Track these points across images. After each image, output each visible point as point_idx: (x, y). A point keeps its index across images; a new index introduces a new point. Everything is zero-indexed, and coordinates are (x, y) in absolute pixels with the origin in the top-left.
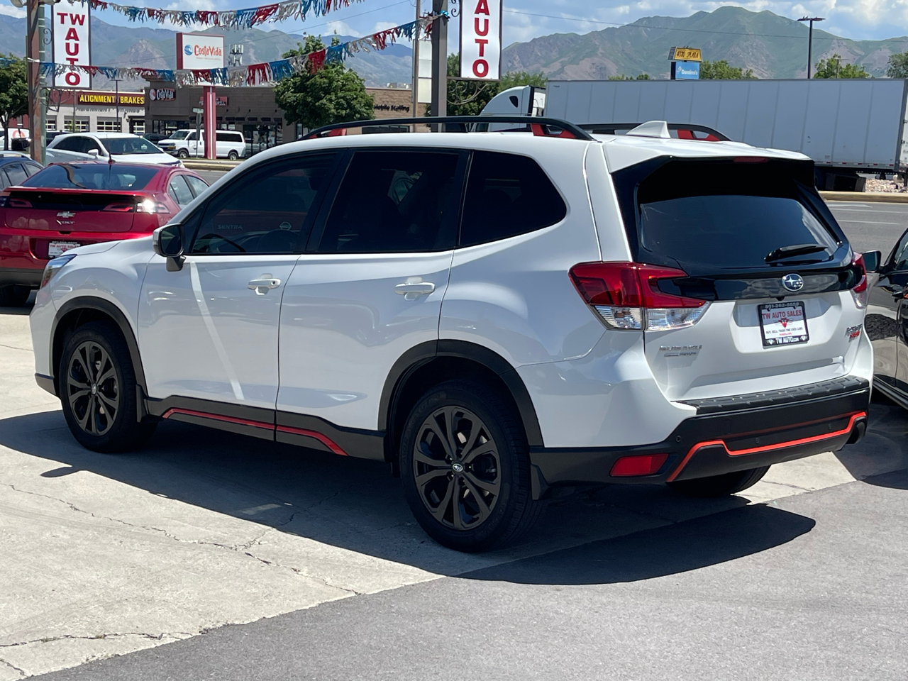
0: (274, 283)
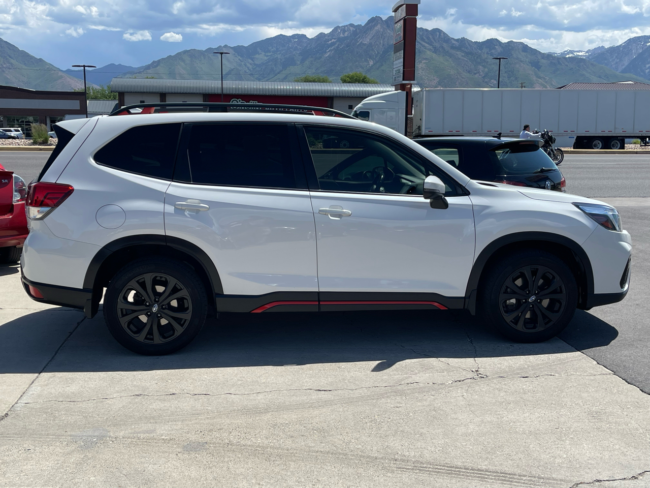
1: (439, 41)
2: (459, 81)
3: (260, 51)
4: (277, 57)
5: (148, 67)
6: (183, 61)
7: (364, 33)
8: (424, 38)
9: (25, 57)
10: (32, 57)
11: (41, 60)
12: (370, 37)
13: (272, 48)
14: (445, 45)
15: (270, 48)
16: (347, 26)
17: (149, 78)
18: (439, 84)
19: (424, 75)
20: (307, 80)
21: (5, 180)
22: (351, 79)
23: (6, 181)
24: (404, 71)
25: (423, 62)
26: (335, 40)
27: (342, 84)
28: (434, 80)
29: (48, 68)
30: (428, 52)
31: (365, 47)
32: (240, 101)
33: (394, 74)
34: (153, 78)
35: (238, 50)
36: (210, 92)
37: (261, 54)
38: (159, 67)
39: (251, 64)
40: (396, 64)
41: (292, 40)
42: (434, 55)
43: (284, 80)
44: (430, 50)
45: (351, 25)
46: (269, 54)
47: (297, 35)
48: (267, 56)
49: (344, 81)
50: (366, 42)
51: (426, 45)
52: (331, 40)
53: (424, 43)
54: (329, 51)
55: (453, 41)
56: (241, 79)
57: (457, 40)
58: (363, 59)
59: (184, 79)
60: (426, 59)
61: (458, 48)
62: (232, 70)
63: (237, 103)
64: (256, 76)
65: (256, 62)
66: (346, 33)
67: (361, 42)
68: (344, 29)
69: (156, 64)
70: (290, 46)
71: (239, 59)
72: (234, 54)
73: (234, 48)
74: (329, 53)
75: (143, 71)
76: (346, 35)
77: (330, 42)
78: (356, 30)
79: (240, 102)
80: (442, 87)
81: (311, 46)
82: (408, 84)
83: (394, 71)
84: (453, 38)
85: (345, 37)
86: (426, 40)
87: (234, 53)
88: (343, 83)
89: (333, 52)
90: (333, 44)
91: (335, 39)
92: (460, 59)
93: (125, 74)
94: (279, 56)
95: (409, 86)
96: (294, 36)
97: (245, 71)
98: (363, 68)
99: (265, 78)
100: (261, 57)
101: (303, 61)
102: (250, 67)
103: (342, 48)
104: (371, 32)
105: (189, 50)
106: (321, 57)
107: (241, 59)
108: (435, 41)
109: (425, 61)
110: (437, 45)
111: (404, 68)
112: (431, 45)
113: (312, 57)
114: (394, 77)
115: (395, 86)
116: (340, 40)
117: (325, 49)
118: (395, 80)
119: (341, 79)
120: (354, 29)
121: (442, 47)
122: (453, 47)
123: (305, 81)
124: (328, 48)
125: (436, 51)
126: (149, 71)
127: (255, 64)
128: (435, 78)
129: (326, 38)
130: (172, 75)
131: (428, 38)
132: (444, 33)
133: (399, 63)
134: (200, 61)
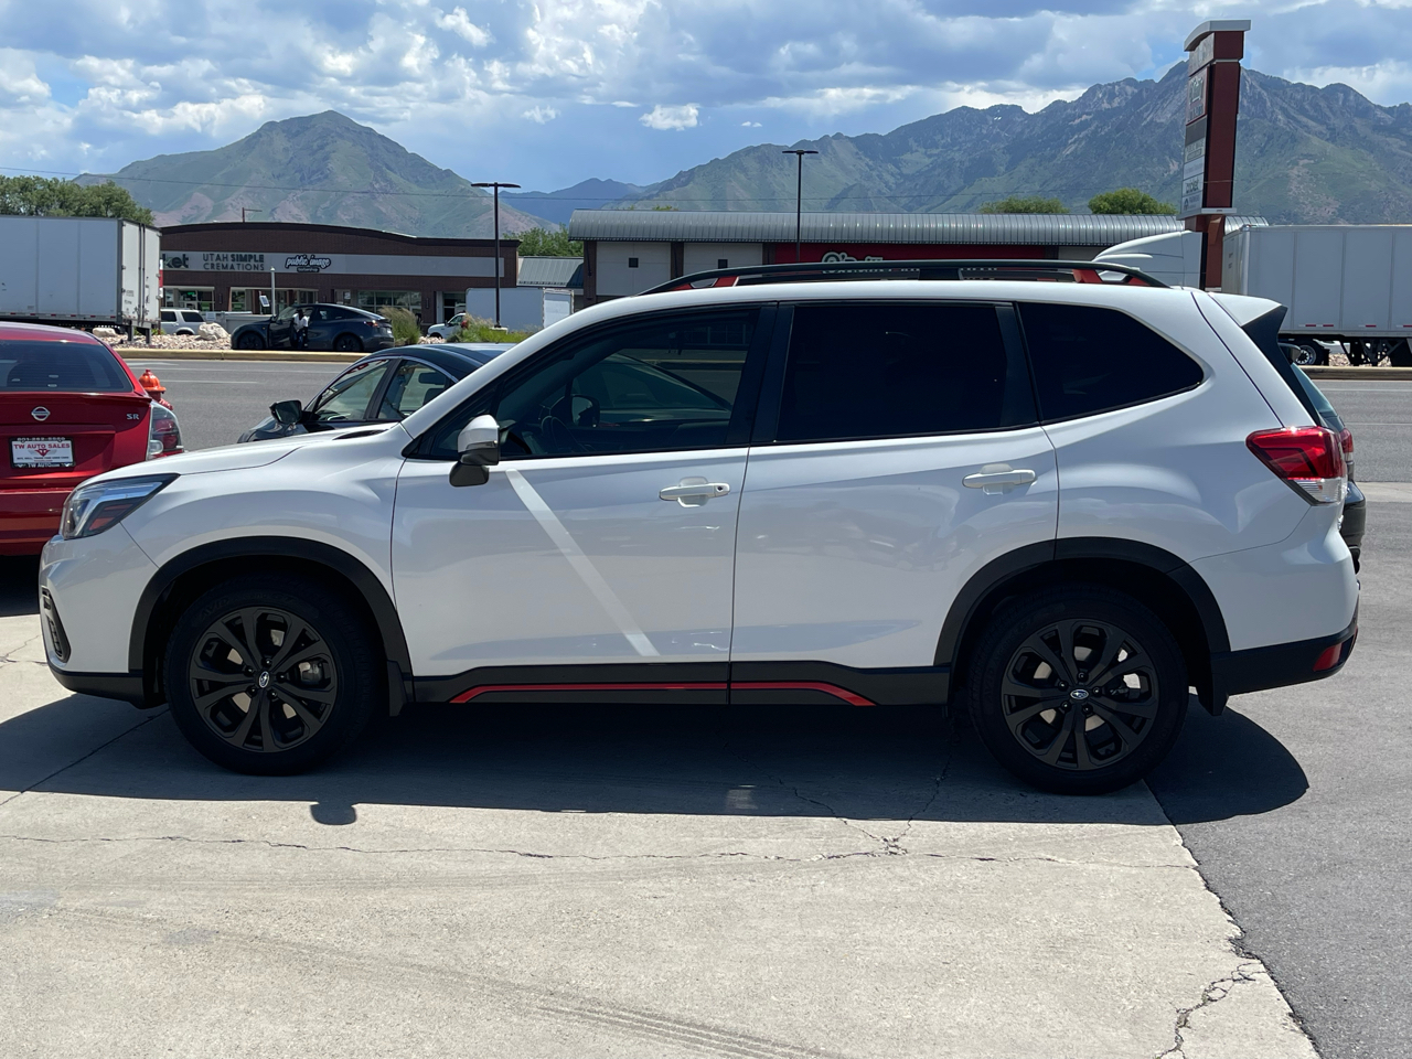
0: (720, 488)
1: (1342, 113)
2: (1392, 207)
3: (914, 146)
4: (953, 158)
5: (668, 186)
6: (744, 170)
7: (1159, 98)
8: (1307, 107)
9: (418, 168)
10: (432, 167)
11: (448, 173)
12: (1172, 107)
13: (943, 138)
14: (1358, 123)
15: (938, 137)
16: (1118, 83)
17: (662, 210)
18: (1341, 214)
19: (1303, 195)
20: (1011, 210)
21: (132, 413)
22: (1112, 204)
23: (136, 416)
24: (1205, 186)
25: (1301, 162)
26: (1089, 117)
27: (1094, 217)
28: (1329, 204)
29: (462, 190)
30: (1315, 141)
31: (1160, 131)
32: (843, 257)
33: (1184, 192)
34: (668, 209)
35: (866, 144)
36: (778, 238)
37: (917, 151)
38: (691, 185)
39: (892, 175)
40: (1191, 170)
41: (989, 118)
42: (1330, 146)
43: (966, 208)
44: (1319, 134)
45: (1130, 82)
46: (935, 151)
47: (1002, 106)
48: (930, 156)
49: (1097, 210)
50: (1163, 120)
51: (1311, 123)
52: (1080, 117)
53: (1304, 120)
54: (1074, 142)
55: (1379, 114)
56: (868, 209)
57: (1390, 111)
58: (1155, 160)
59: (743, 209)
60: (1308, 156)
61: (1392, 130)
62: (851, 188)
63: (835, 262)
64: (904, 201)
65: (905, 171)
66: (1117, 100)
67: (1152, 121)
68: (1110, 91)
69: (685, 178)
70: (984, 132)
71: (867, 165)
72: (857, 153)
73: (855, 140)
74: (1073, 147)
75: (657, 195)
76: (1115, 104)
77: (1077, 121)
78: (1141, 92)
79: (844, 259)
80: (1348, 221)
81: (1031, 131)
82: (1216, 216)
83: (1185, 186)
84: (1379, 107)
85: (1114, 109)
86: (1312, 113)
87: (856, 150)
88: (1095, 213)
89: (1083, 143)
90: (1084, 125)
91: (1087, 114)
92: (1395, 154)
93: (619, 201)
94: (957, 156)
95: (1218, 221)
96: (993, 110)
97: (879, 191)
98: (1154, 179)
99: (924, 204)
100: (917, 160)
101: (1012, 165)
102: (892, 180)
103: (1106, 134)
104: (1177, 97)
105: (758, 147)
106: (1054, 156)
107: (871, 163)
108: (1334, 114)
109: (1306, 161)
110: (1337, 122)
111: (1206, 178)
112: (1322, 123)
113: (1034, 156)
114: (1184, 199)
115: (1186, 219)
116: (1103, 116)
117: (1064, 137)
118: (1186, 207)
119: (1091, 206)
120: (1136, 91)
121: (1351, 127)
122: (1378, 128)
123: (1006, 212)
124: (1073, 135)
125: (1333, 136)
126: (671, 194)
127: (901, 174)
128: (1331, 200)
129: (1069, 111)
130: (719, 202)
131: (1316, 107)
132: (1357, 94)
133: (1195, 169)
134: (781, 169)
